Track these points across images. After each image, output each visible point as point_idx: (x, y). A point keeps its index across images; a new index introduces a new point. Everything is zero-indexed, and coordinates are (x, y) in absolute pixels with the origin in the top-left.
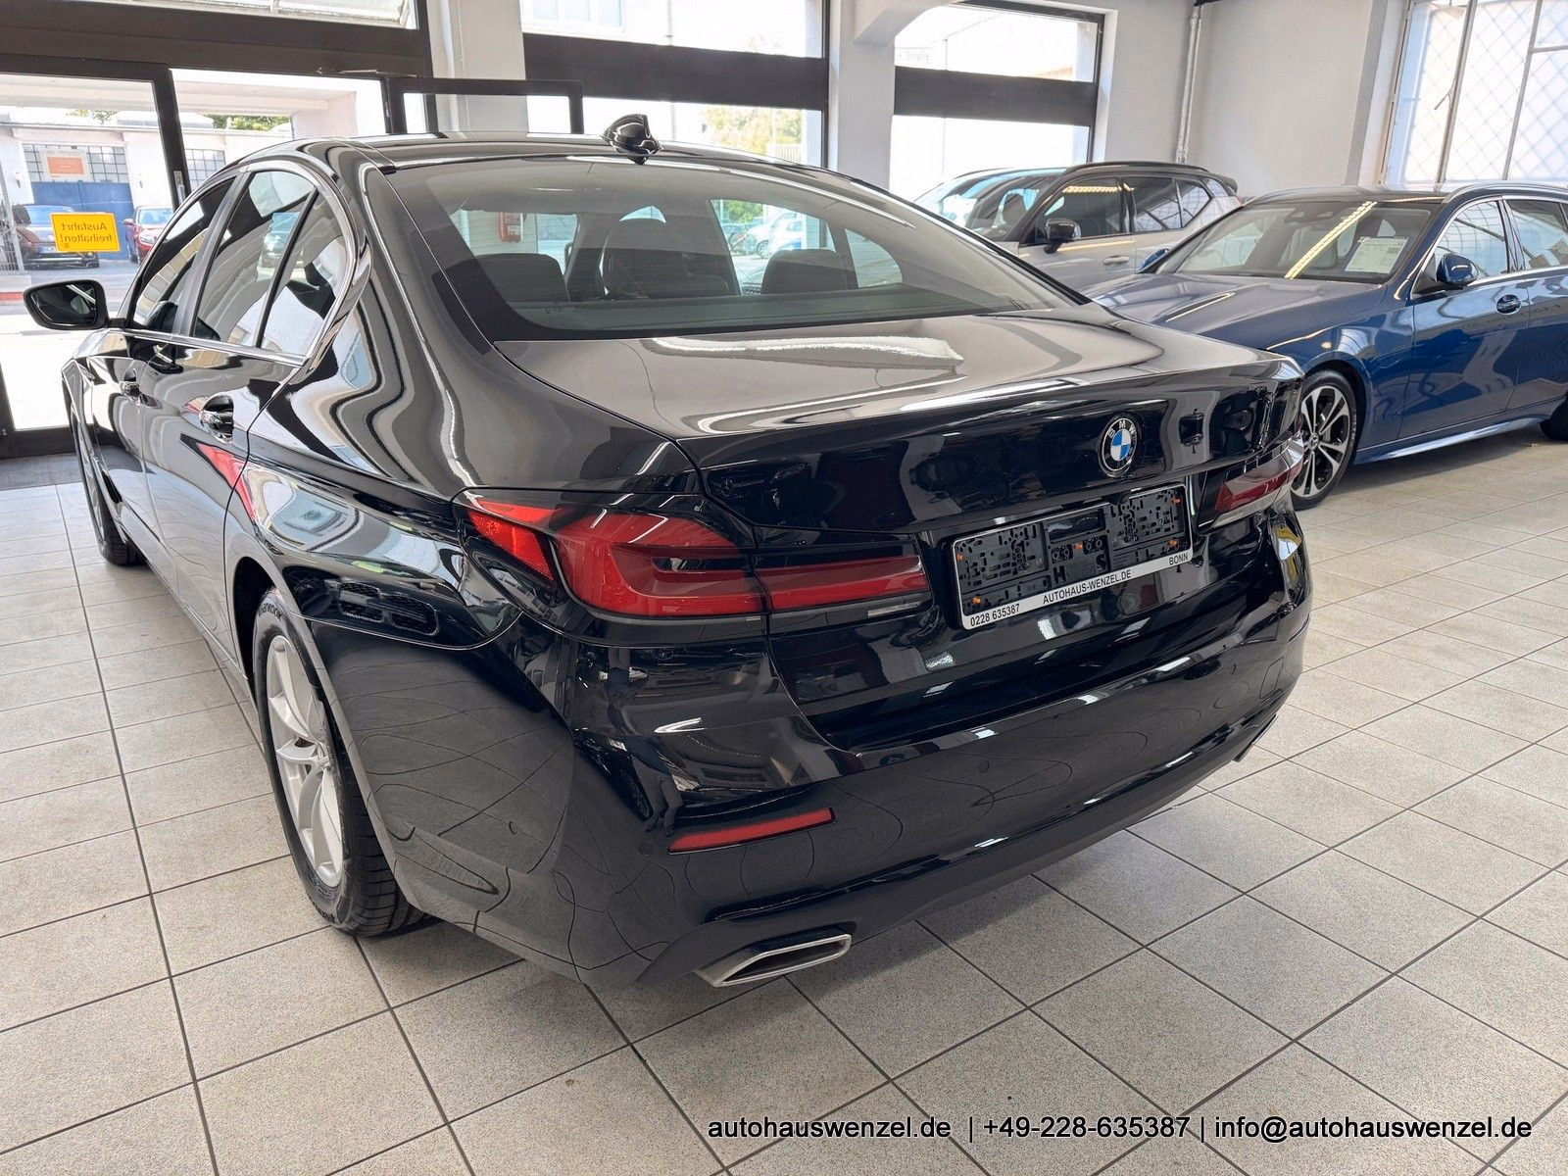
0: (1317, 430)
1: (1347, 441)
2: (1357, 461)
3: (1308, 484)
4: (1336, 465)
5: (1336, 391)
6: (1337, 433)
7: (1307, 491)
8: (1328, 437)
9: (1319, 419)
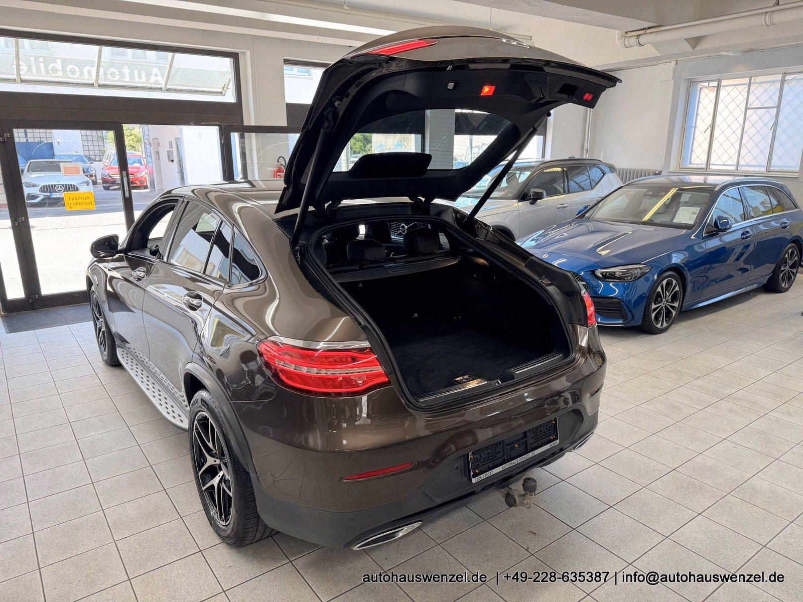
0: (665, 298)
1: (678, 302)
2: (683, 310)
3: (662, 322)
4: (674, 313)
5: (673, 280)
6: (674, 299)
7: (662, 325)
8: (670, 300)
9: (666, 293)
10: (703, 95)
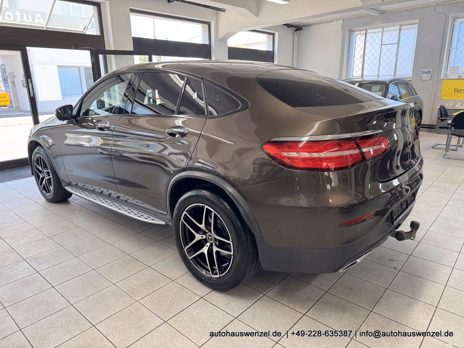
10: (357, 39)
